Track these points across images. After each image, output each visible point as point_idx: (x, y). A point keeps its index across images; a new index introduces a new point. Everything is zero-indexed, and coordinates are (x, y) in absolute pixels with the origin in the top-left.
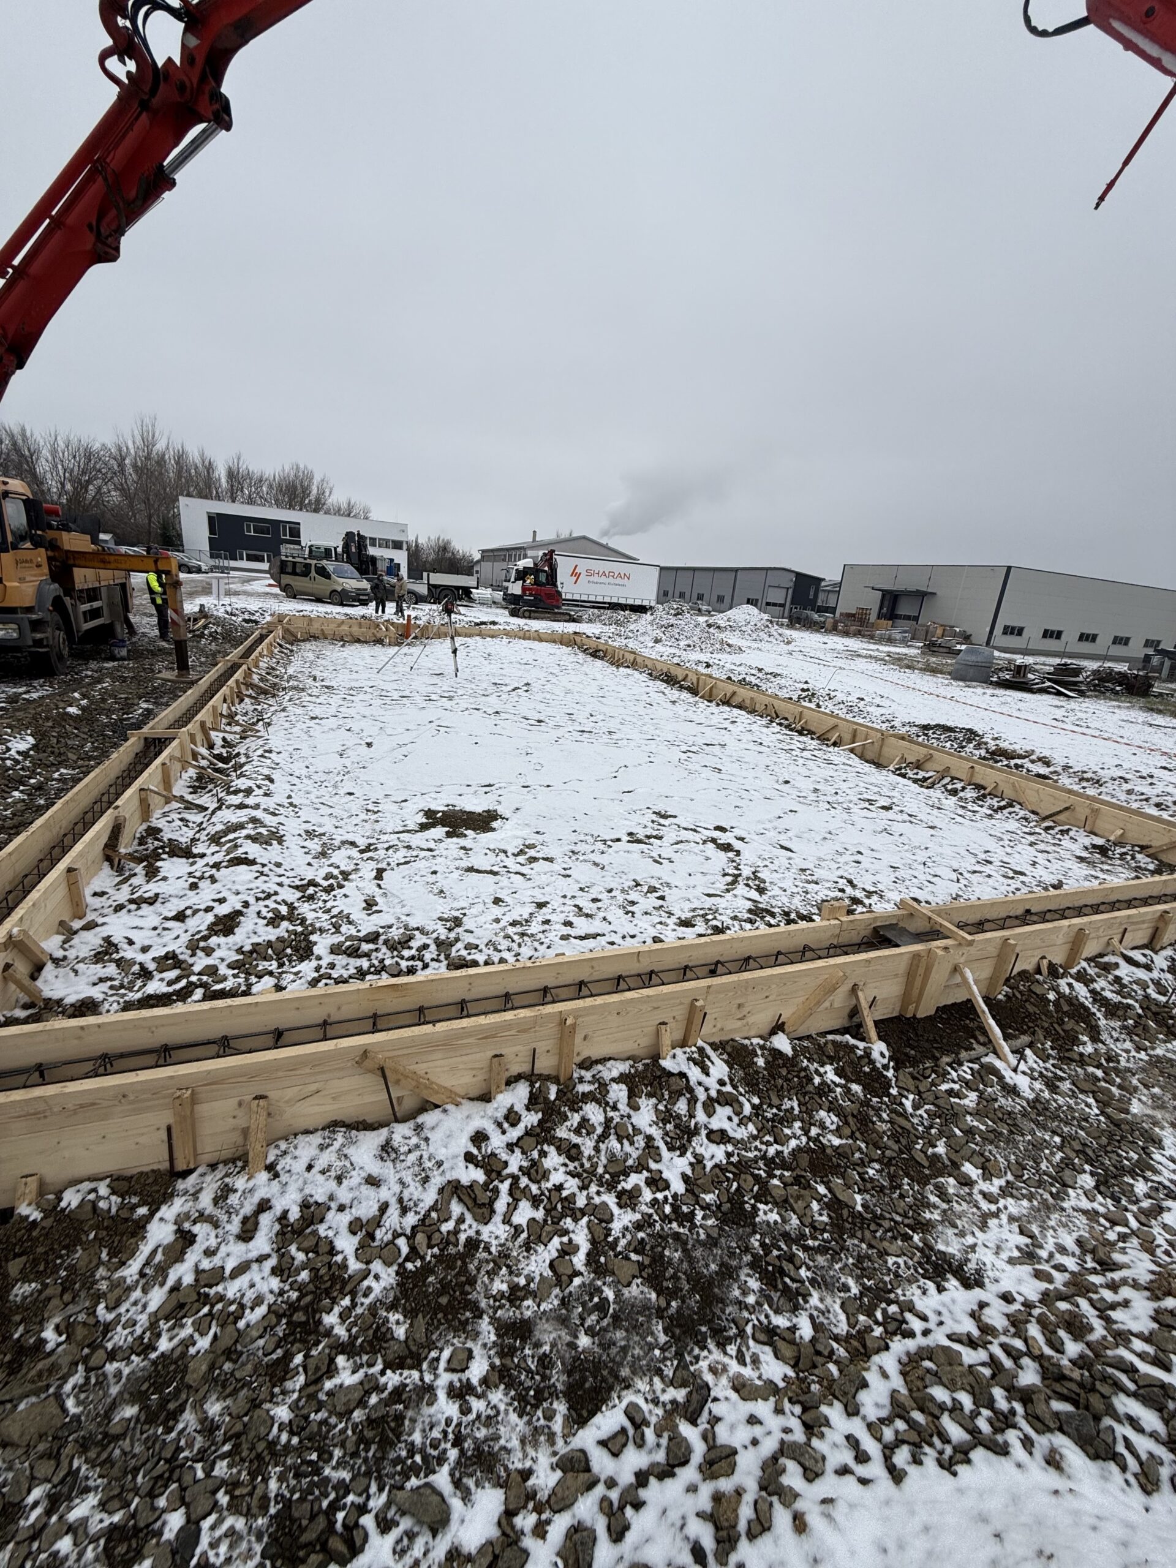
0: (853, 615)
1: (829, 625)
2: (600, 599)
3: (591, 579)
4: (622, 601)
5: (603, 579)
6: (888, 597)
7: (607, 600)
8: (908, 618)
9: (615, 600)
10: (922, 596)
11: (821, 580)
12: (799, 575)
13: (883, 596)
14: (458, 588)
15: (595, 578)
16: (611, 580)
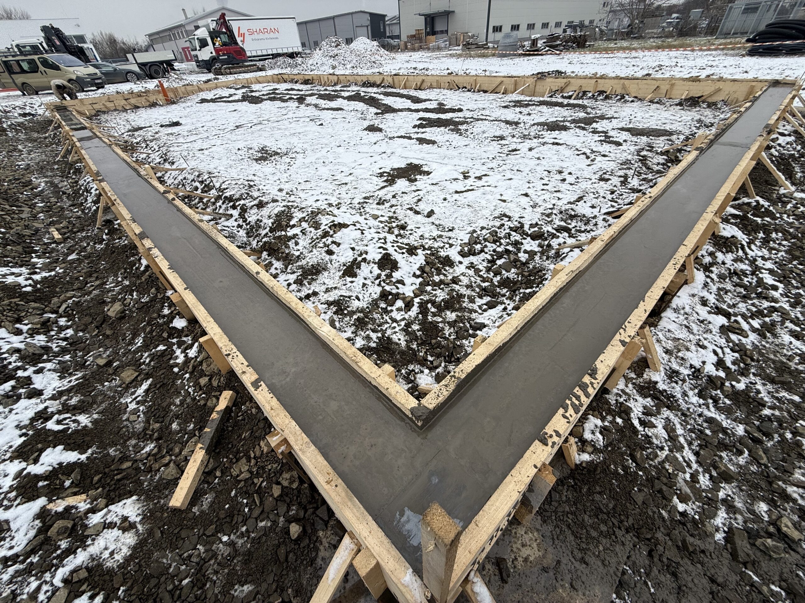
0: (414, 36)
1: (402, 46)
2: (265, 53)
3: (253, 37)
4: (280, 51)
5: (261, 36)
6: (428, 19)
7: (270, 52)
8: (442, 32)
9: (275, 52)
10: (447, 14)
11: (384, 16)
12: (371, 15)
13: (426, 19)
14: (162, 62)
15: (256, 36)
16: (266, 35)
